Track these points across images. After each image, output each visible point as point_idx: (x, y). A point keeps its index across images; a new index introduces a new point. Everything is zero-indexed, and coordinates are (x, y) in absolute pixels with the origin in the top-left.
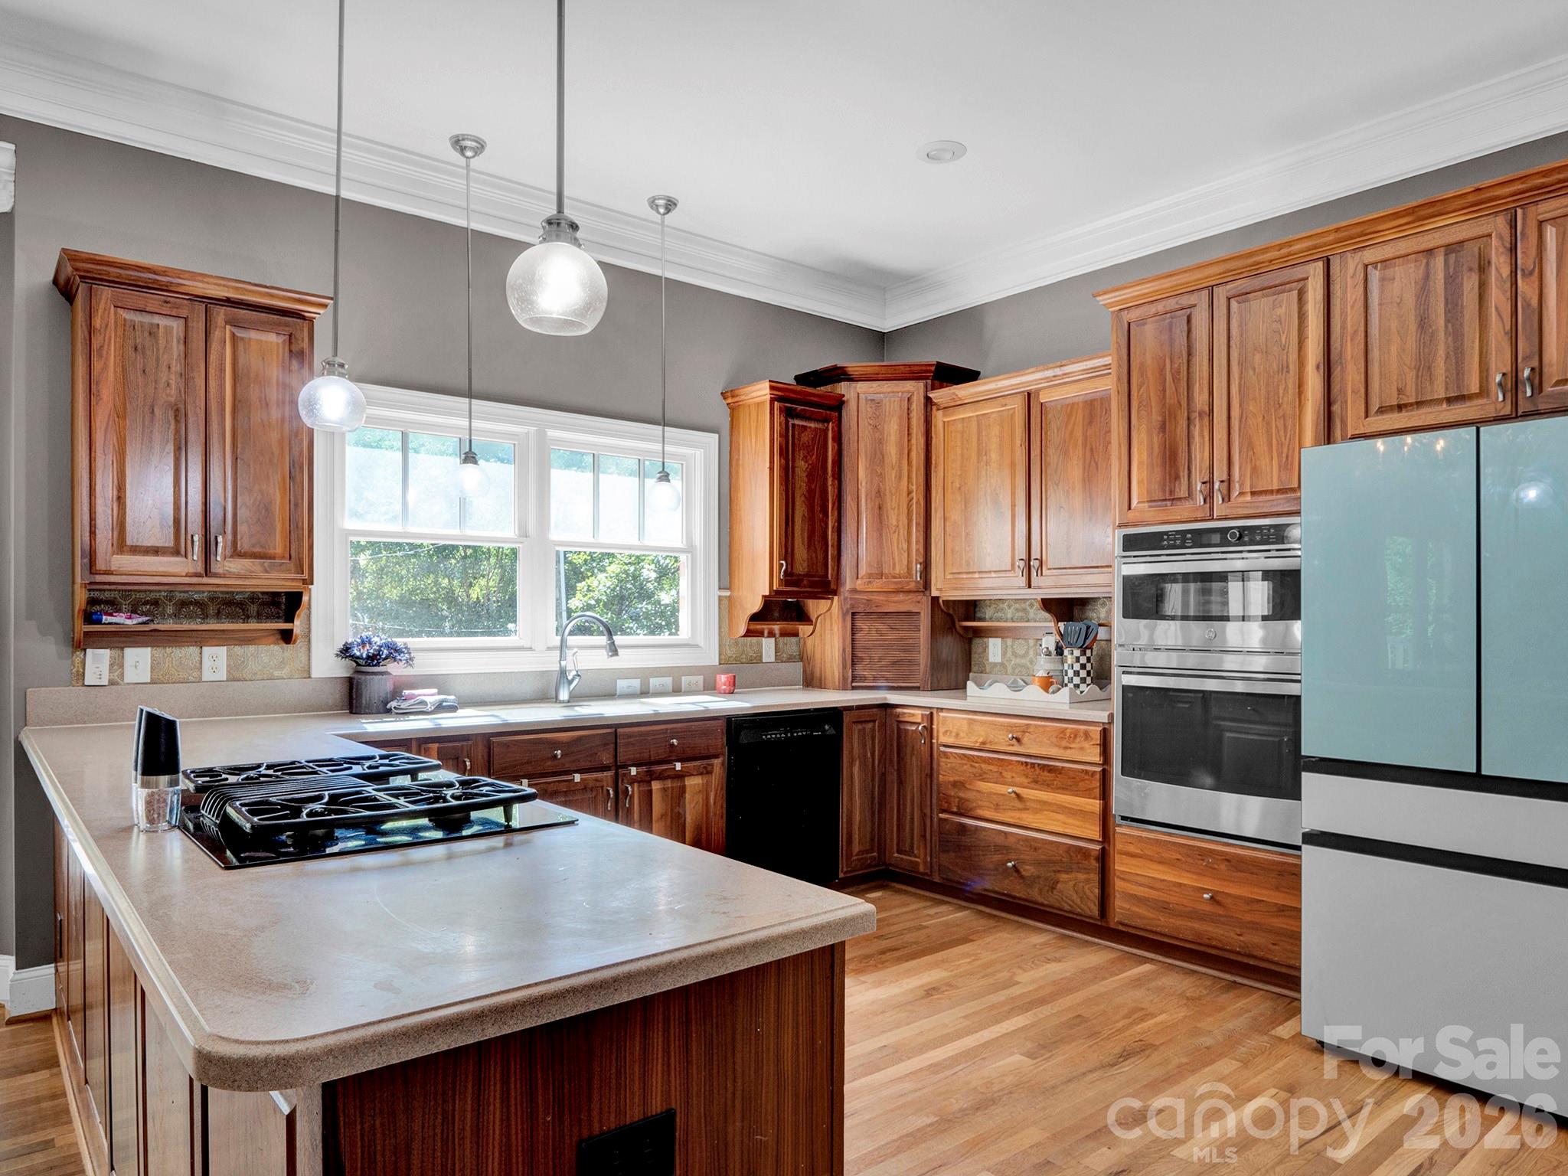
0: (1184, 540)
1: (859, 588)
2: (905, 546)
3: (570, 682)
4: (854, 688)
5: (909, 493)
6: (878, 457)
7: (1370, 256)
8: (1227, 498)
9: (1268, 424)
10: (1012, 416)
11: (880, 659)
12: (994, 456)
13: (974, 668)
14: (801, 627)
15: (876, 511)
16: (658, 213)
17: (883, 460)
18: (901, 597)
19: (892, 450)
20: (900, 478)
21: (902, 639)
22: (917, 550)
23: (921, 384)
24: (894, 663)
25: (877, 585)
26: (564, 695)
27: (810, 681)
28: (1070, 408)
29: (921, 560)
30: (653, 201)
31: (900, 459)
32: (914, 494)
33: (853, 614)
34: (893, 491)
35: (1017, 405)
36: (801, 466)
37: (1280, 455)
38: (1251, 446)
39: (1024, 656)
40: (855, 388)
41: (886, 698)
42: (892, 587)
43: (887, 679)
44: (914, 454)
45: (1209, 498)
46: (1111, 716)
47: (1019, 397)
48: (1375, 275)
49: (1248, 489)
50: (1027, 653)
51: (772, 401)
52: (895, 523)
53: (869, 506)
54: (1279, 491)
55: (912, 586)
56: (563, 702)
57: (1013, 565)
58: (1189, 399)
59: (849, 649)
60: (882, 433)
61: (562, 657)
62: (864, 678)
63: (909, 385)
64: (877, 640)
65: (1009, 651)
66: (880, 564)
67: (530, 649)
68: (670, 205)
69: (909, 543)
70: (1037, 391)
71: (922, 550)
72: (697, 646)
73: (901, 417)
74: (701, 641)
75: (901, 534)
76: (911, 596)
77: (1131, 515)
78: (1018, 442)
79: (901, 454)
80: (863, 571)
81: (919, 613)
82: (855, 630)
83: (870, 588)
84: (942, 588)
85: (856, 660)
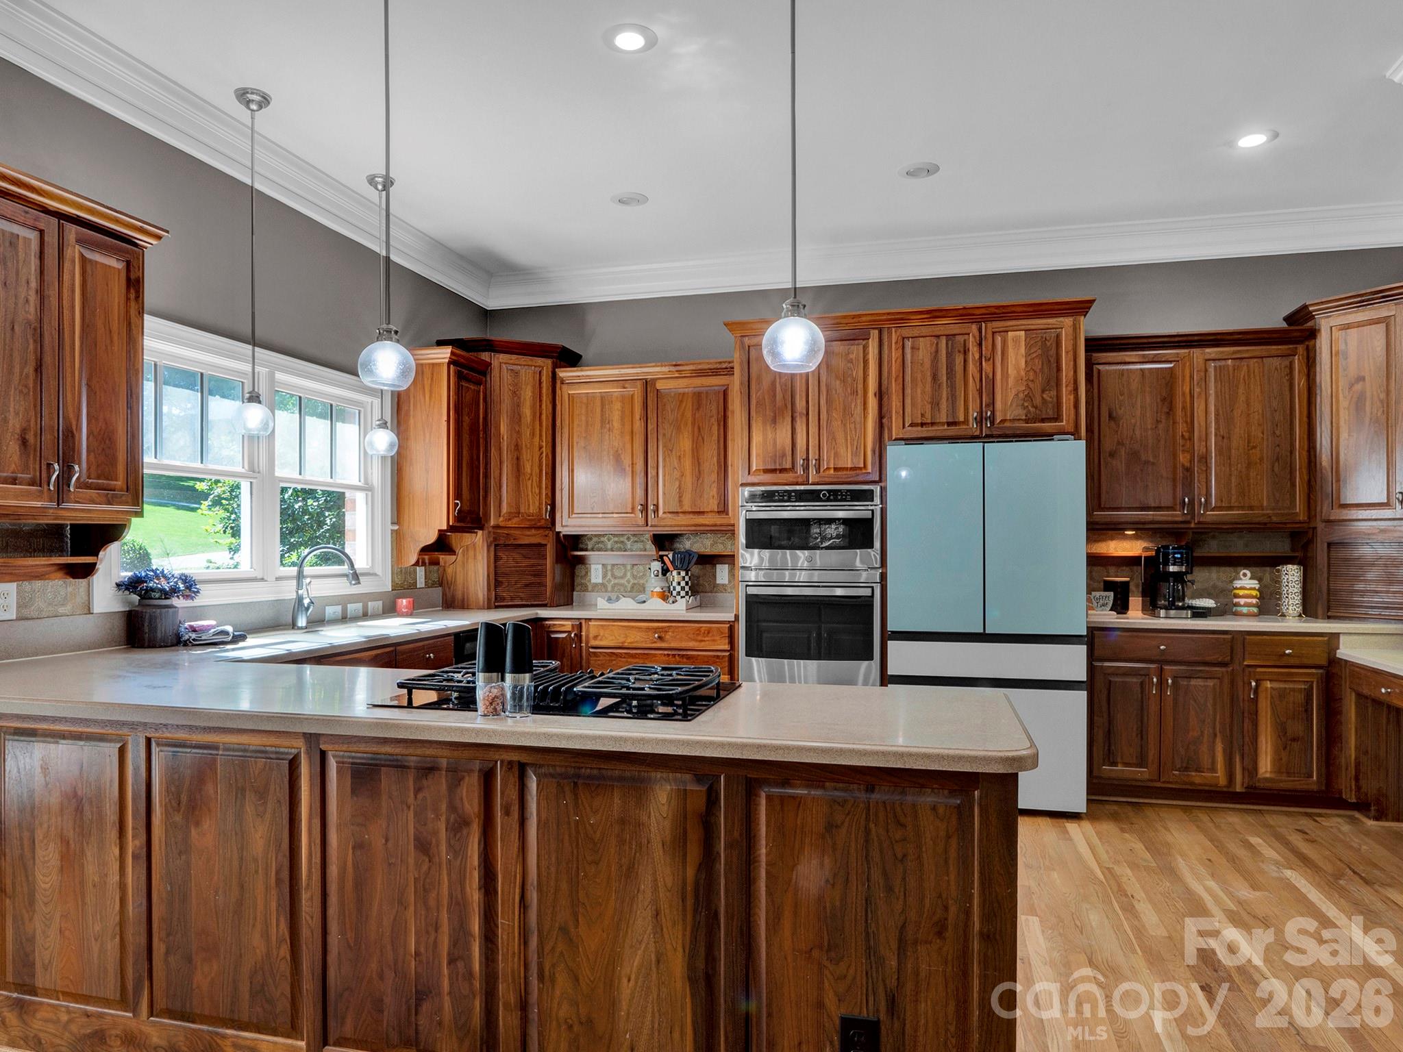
0: (790, 497)
1: (502, 524)
2: (537, 491)
3: (307, 609)
4: (497, 607)
5: (541, 448)
6: (516, 418)
7: (906, 332)
8: (818, 471)
9: (845, 425)
10: (632, 396)
11: (516, 583)
12: (616, 424)
13: (577, 588)
14: (441, 557)
15: (515, 462)
16: (377, 189)
17: (520, 421)
18: (533, 531)
19: (527, 412)
20: (533, 435)
21: (532, 566)
22: (547, 494)
23: (549, 362)
24: (527, 585)
25: (514, 522)
26: (302, 622)
27: (451, 603)
28: (681, 397)
29: (549, 502)
30: (373, 179)
31: (533, 420)
32: (544, 449)
33: (496, 546)
34: (528, 446)
35: (637, 391)
36: (466, 419)
37: (852, 445)
38: (834, 439)
39: (622, 578)
40: (498, 358)
41: (537, 614)
42: (527, 524)
43: (522, 599)
44: (544, 417)
45: (806, 468)
46: (737, 617)
47: (639, 384)
48: (908, 344)
49: (832, 466)
50: (625, 575)
51: (449, 364)
52: (529, 471)
53: (510, 456)
54: (851, 469)
55: (543, 522)
56: (301, 628)
57: (633, 508)
58: (793, 404)
59: (492, 576)
60: (519, 398)
61: (299, 586)
62: (503, 599)
63: (540, 361)
64: (515, 567)
65: (609, 574)
66: (518, 507)
67: (262, 579)
69: (540, 488)
70: (654, 381)
71: (550, 494)
72: (375, 575)
73: (534, 387)
74: (379, 572)
75: (534, 481)
76: (541, 531)
77: (751, 478)
78: (637, 416)
79: (534, 416)
80: (505, 509)
81: (546, 545)
82: (497, 559)
83: (509, 524)
84: (567, 525)
85: (498, 584)
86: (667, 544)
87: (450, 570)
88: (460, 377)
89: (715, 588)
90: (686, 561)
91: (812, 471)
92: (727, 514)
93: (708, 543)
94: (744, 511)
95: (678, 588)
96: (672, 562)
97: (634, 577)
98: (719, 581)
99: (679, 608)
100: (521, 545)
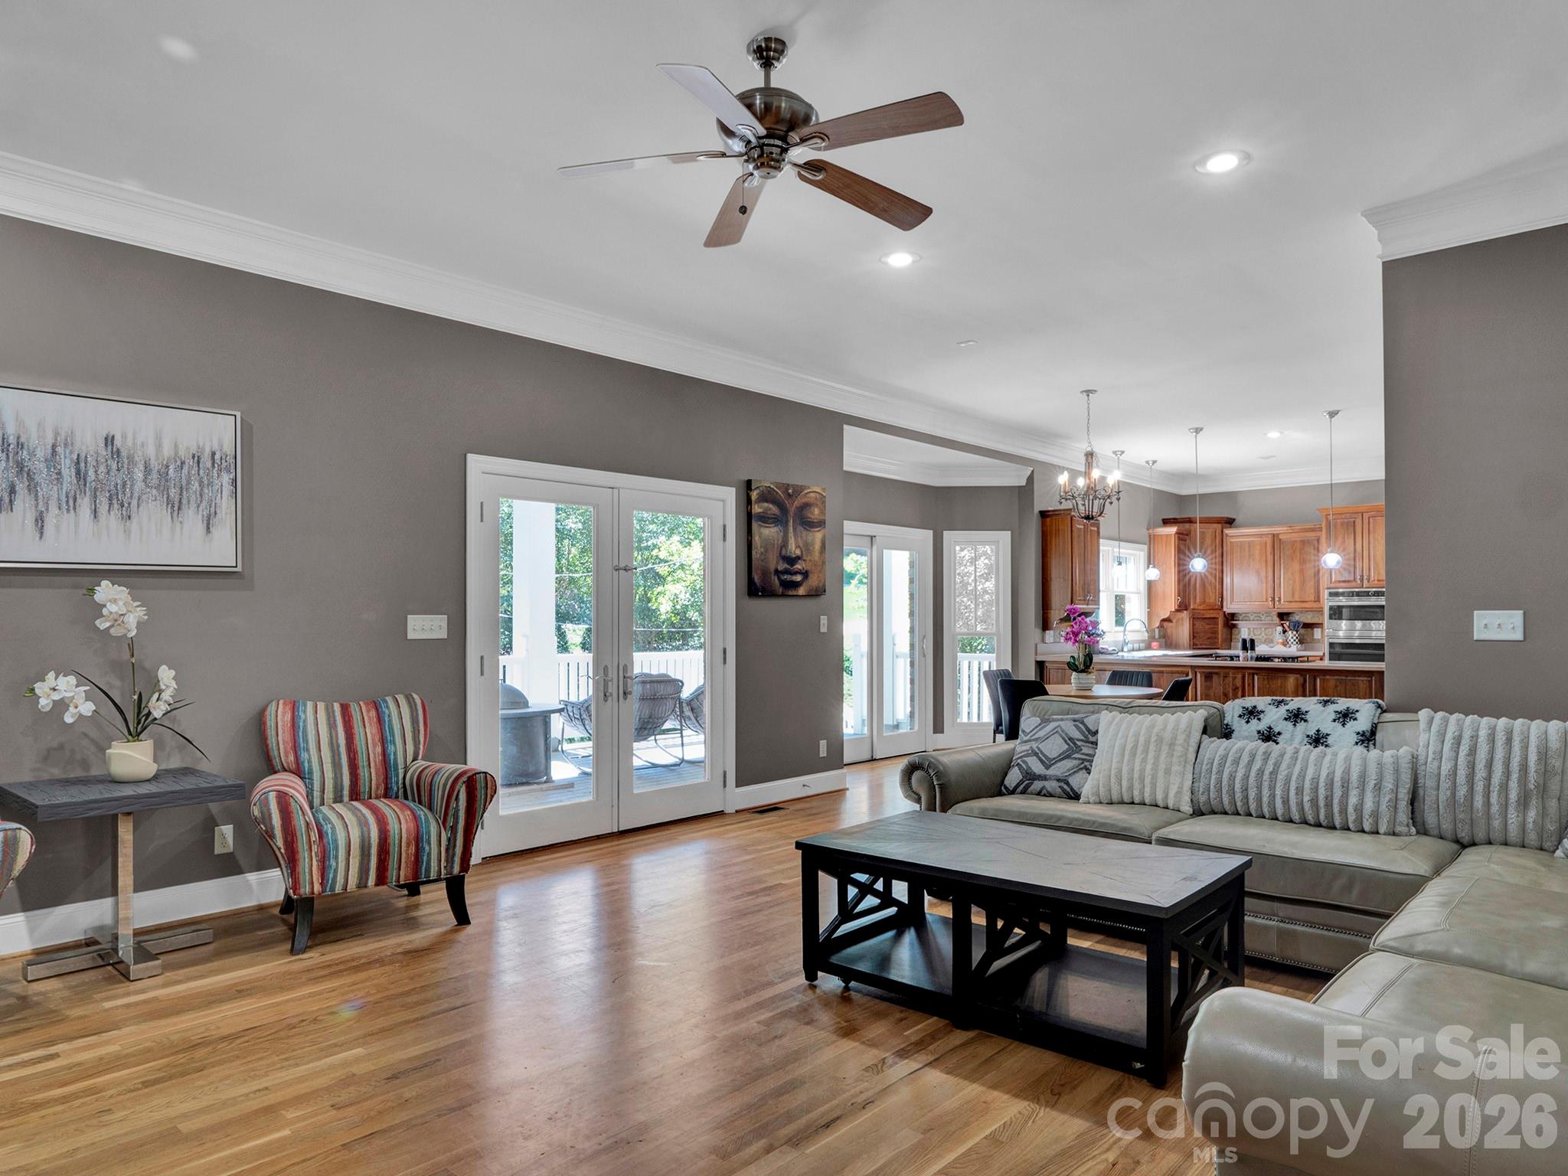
0: (1353, 594)
1: (1197, 608)
2: (1214, 592)
4: (1194, 649)
8: (1369, 581)
10: (1266, 543)
11: (1204, 637)
12: (1257, 556)
16: (1149, 465)
18: (1212, 611)
21: (1211, 628)
22: (1219, 592)
23: (1220, 525)
24: (1208, 638)
25: (1202, 607)
26: (1126, 649)
27: (1170, 646)
28: (1294, 543)
29: (1220, 596)
32: (1217, 570)
33: (1194, 618)
35: (1269, 541)
39: (1259, 635)
40: (1196, 526)
42: (1208, 608)
43: (1206, 645)
45: (1362, 581)
46: (1324, 654)
47: (1270, 536)
49: (1376, 579)
50: (1261, 633)
51: (1175, 535)
55: (1217, 607)
57: (1267, 599)
58: (1355, 548)
59: (1192, 633)
60: (1205, 545)
62: (1196, 645)
63: (1215, 525)
64: (1203, 629)
65: (1252, 633)
66: (1204, 599)
68: (1154, 462)
69: (1216, 591)
70: (1278, 534)
72: (1143, 633)
73: (1212, 539)
75: (1212, 586)
76: (1216, 611)
77: (1332, 585)
78: (1269, 553)
80: (1198, 601)
81: (1218, 618)
82: (1194, 625)
83: (1200, 608)
84: (1229, 608)
85: (1194, 637)
86: (1285, 617)
87: (1169, 631)
88: (1179, 539)
89: (1313, 640)
90: (1296, 626)
91: (1365, 582)
92: (1319, 602)
93: (1309, 617)
94: (1327, 603)
95: (1292, 640)
96: (1289, 627)
97: (1266, 634)
98: (1315, 637)
99: (1293, 650)
100: (1206, 618)
